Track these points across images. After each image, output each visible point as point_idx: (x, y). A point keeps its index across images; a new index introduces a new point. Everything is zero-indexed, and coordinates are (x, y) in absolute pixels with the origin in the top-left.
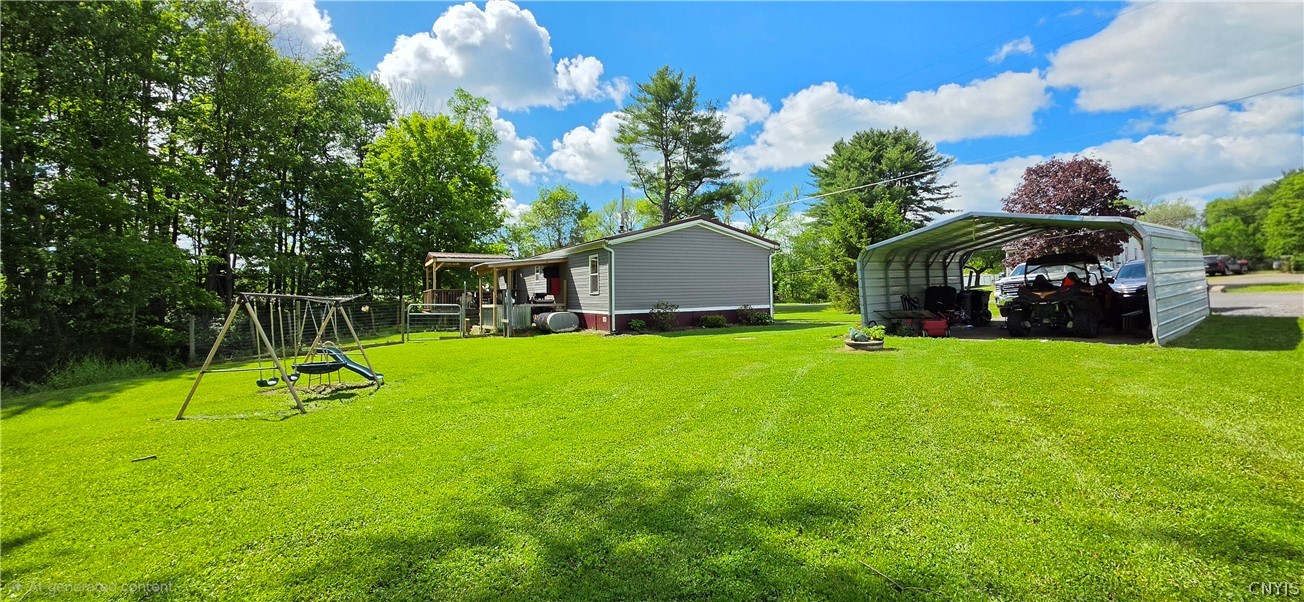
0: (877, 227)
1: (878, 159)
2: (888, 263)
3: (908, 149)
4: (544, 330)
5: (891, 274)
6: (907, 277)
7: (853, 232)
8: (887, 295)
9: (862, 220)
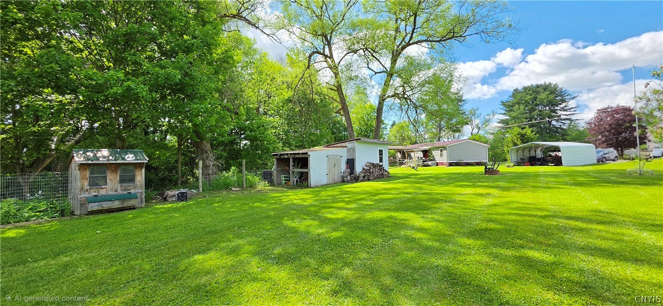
0: (524, 137)
1: (535, 99)
2: (518, 151)
3: (551, 93)
4: (428, 166)
5: (518, 153)
6: (523, 154)
7: (515, 138)
8: (517, 158)
9: (518, 135)
